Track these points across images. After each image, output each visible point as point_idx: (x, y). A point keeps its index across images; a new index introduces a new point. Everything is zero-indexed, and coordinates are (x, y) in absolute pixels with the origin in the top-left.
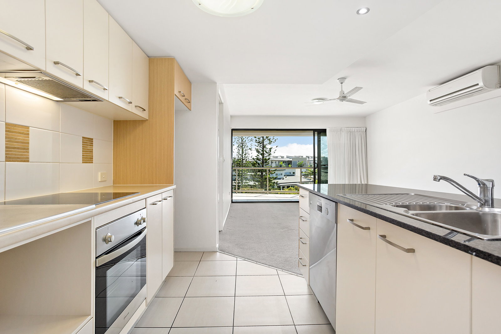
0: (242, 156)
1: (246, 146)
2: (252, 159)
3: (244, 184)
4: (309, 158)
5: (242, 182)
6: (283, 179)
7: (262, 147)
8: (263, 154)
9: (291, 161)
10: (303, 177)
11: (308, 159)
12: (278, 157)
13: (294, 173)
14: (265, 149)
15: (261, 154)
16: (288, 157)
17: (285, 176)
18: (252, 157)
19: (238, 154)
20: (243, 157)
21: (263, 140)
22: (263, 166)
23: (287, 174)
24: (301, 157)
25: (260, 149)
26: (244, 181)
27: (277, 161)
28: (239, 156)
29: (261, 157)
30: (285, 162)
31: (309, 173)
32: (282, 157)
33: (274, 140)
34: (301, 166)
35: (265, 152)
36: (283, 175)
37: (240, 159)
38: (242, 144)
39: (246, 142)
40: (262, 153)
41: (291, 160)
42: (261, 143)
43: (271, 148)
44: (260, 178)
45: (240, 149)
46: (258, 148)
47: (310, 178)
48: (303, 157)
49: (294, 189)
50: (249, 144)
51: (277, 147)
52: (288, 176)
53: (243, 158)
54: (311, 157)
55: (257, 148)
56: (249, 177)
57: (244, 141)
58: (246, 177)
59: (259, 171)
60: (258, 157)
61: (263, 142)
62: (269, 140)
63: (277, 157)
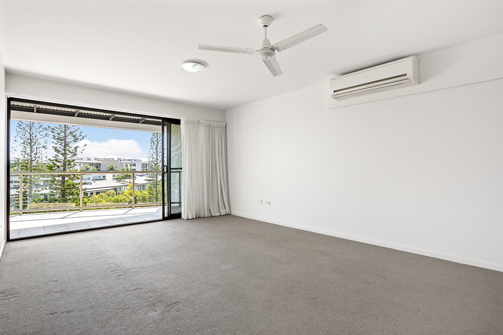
0: (31, 156)
1: (37, 144)
2: (47, 160)
3: (33, 192)
4: (121, 160)
5: (31, 189)
6: (91, 184)
7: (63, 145)
8: (64, 154)
9: (100, 164)
10: (116, 181)
11: (120, 162)
12: (83, 159)
13: (104, 177)
14: (67, 148)
15: (62, 154)
16: (95, 159)
17: (93, 180)
18: (48, 158)
19: (24, 153)
20: (33, 157)
21: (65, 137)
22: (64, 170)
23: (96, 178)
24: (111, 159)
25: (60, 147)
26: (34, 189)
27: (82, 164)
28: (26, 156)
29: (61, 157)
30: (93, 164)
31: (123, 177)
32: (89, 159)
33: (81, 137)
34: (111, 170)
35: (67, 152)
36: (91, 179)
37: (28, 160)
38: (31, 139)
39: (37, 138)
40: (63, 152)
41: (100, 162)
42: (61, 140)
43: (77, 147)
44: (60, 185)
45: (26, 146)
46: (58, 146)
47: (123, 182)
48: (115, 159)
49: (105, 195)
50: (42, 141)
51: (85, 146)
52: (97, 180)
53: (32, 159)
54: (123, 160)
55: (55, 146)
56: (42, 183)
57: (34, 135)
58: (37, 183)
59: (59, 176)
60: (56, 157)
61: (65, 139)
62: (74, 136)
63: (81, 159)
